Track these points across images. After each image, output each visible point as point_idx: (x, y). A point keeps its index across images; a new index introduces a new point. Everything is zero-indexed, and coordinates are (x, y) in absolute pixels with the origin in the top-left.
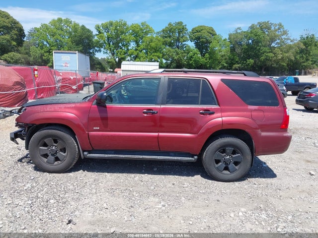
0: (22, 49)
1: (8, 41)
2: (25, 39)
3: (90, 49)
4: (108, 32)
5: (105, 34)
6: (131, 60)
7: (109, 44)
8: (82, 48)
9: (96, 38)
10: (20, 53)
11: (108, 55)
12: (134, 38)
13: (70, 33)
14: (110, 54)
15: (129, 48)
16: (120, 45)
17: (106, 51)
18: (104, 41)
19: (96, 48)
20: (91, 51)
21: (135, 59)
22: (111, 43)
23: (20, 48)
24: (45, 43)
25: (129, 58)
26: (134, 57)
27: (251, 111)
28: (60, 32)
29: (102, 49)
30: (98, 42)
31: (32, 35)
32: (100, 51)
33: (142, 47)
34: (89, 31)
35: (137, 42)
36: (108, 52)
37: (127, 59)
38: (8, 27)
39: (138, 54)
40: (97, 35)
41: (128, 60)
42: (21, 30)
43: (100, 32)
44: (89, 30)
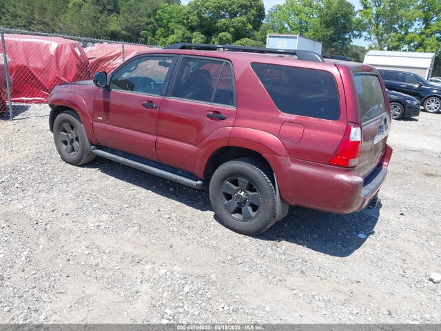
0: (258, 34)
1: (244, 23)
2: (264, 22)
3: (345, 33)
4: (380, 5)
5: (374, 8)
6: (409, 50)
7: (378, 25)
8: (332, 31)
9: (358, 16)
10: (254, 40)
11: (371, 43)
12: (422, 13)
13: (321, 10)
14: (376, 41)
15: (410, 30)
16: (396, 26)
17: (369, 36)
18: (370, 20)
19: (355, 32)
20: (347, 37)
21: (416, 49)
22: (381, 23)
23: (256, 33)
24: (286, 26)
25: (406, 47)
26: (414, 46)
27: (283, 122)
28: (307, 9)
29: (365, 34)
30: (360, 22)
31: (272, 15)
32: (360, 36)
33: (434, 28)
34: (349, 5)
35: (427, 21)
36: (373, 37)
37: (404, 49)
38: (246, 5)
39: (423, 40)
40: (361, 11)
41: (406, 50)
42: (261, 9)
43: (366, 7)
44: (348, 3)
